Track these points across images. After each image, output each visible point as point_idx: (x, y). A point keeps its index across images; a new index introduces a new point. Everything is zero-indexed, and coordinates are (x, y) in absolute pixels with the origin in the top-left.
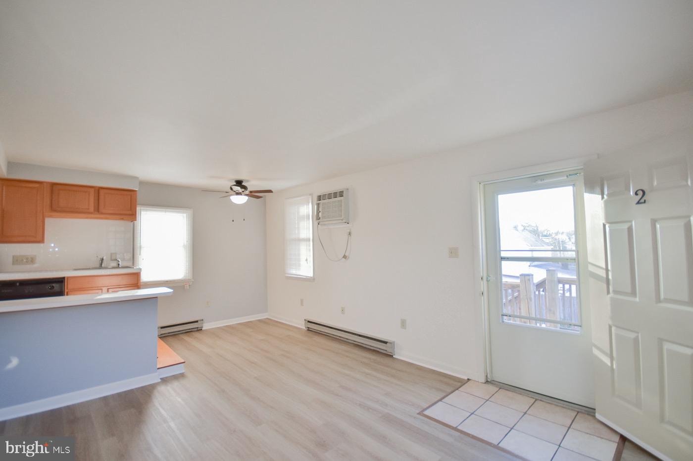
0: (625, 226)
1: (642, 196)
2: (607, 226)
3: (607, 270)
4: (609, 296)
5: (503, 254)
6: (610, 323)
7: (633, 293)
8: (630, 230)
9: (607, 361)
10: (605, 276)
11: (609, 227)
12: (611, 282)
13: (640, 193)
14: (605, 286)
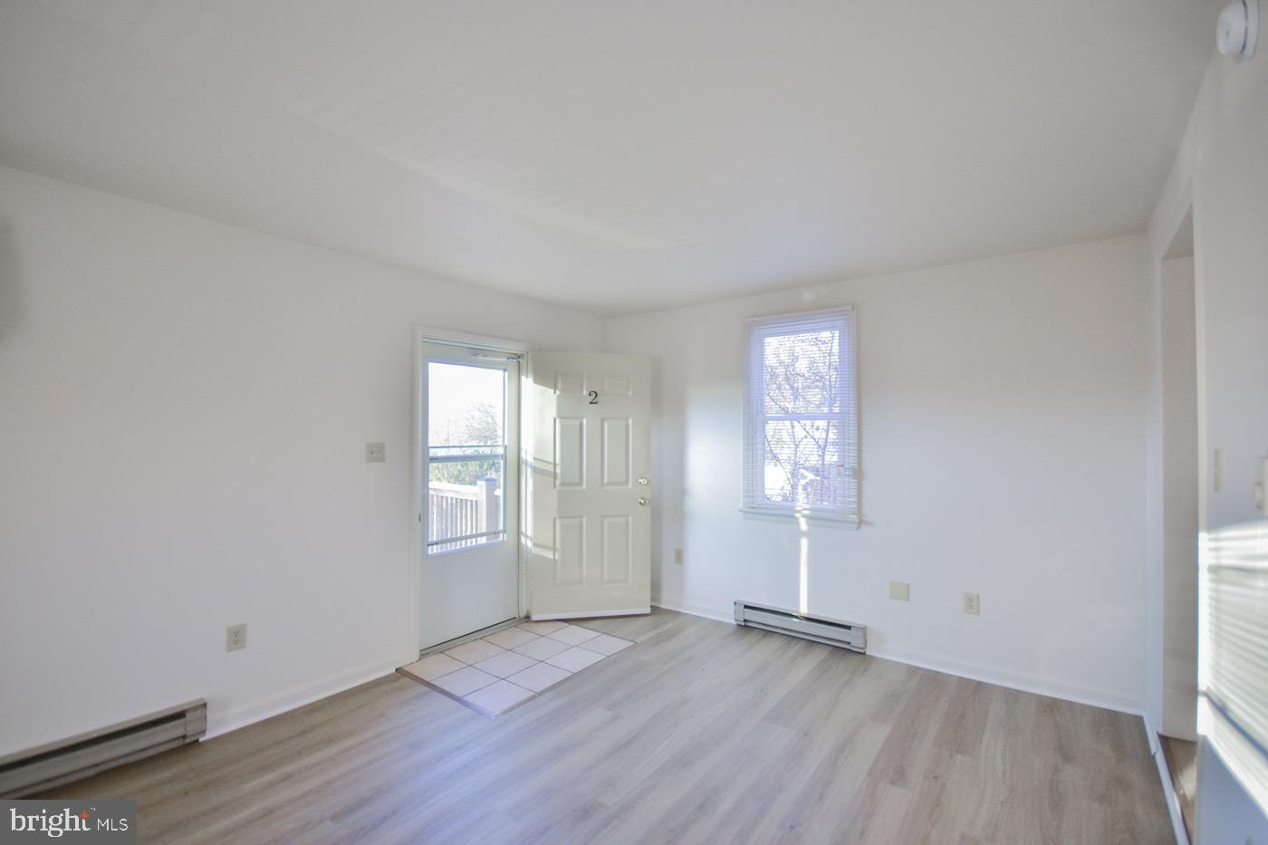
0: (578, 422)
1: (595, 398)
2: (557, 421)
3: (555, 464)
4: (556, 489)
5: (432, 452)
6: (556, 515)
7: (581, 483)
8: (581, 426)
9: (549, 555)
10: (552, 470)
11: (560, 422)
12: (559, 476)
13: (594, 395)
14: (552, 480)
